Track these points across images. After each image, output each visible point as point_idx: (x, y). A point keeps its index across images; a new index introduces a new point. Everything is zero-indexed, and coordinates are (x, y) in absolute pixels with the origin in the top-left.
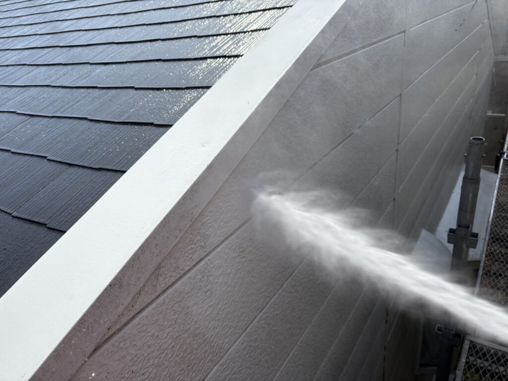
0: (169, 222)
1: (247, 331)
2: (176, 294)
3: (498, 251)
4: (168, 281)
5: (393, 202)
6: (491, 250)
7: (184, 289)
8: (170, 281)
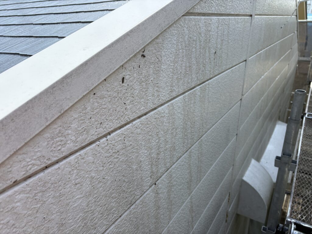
0: (33, 107)
1: (116, 223)
2: (40, 184)
3: (304, 177)
4: (30, 169)
5: (236, 136)
6: (299, 175)
7: (50, 179)
8: (32, 169)
